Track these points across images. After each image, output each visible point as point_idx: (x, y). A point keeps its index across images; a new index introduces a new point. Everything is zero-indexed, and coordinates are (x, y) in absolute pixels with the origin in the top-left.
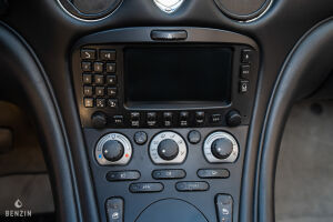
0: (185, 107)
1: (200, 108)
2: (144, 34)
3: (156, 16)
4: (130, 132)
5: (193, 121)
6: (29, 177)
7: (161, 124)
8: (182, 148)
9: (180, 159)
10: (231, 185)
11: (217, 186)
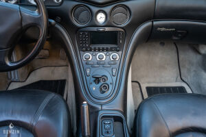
0: (105, 46)
1: (109, 46)
2: (95, 29)
3: (98, 24)
4: (91, 52)
5: (107, 50)
6: (53, 68)
7: (99, 50)
8: (105, 57)
9: (104, 59)
10: (117, 66)
11: (113, 66)
